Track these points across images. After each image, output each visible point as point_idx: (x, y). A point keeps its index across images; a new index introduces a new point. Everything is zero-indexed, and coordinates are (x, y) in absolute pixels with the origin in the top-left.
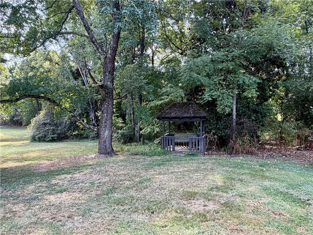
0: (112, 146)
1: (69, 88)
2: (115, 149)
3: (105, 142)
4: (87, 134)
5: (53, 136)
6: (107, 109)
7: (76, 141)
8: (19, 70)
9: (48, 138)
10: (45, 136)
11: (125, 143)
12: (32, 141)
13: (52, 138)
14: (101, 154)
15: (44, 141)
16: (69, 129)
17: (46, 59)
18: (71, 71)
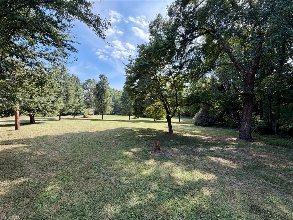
0: (250, 135)
1: (219, 97)
2: (253, 137)
3: (245, 131)
4: (227, 124)
5: (206, 123)
6: (247, 109)
7: (220, 128)
8: (189, 90)
9: (203, 124)
10: (202, 123)
11: (261, 134)
12: (195, 125)
13: (206, 124)
14: (241, 139)
15: (201, 126)
16: (216, 120)
17: (203, 83)
18: (218, 87)
